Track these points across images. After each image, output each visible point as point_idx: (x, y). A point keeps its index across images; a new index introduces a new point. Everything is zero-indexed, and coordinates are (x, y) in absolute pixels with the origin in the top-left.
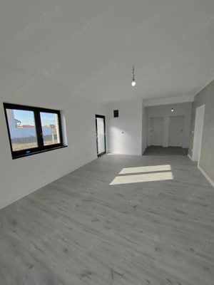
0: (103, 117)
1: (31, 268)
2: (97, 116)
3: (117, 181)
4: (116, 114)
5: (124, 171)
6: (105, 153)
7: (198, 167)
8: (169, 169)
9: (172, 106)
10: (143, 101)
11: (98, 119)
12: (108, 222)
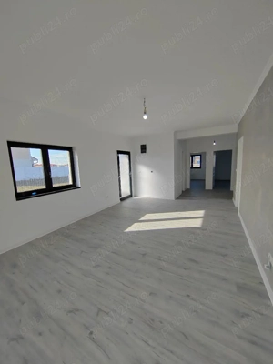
0: (128, 153)
1: (23, 303)
2: (119, 152)
3: (135, 227)
4: (143, 149)
5: (147, 217)
6: (131, 196)
7: (239, 213)
8: (202, 215)
9: (214, 138)
10: (176, 133)
11: (120, 155)
12: (110, 268)
